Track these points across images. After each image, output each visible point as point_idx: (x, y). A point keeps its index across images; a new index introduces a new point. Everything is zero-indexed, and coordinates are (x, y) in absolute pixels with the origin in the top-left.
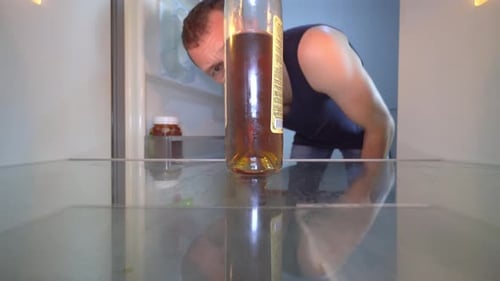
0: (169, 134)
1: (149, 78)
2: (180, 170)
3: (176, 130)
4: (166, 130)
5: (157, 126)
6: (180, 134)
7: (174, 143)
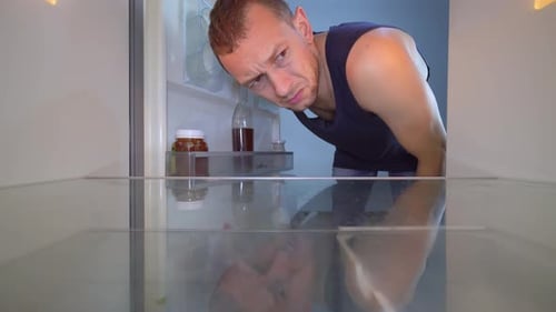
0: (192, 149)
1: (170, 86)
2: (206, 189)
3: (201, 145)
4: (189, 146)
5: (179, 140)
6: (206, 150)
7: (198, 159)
